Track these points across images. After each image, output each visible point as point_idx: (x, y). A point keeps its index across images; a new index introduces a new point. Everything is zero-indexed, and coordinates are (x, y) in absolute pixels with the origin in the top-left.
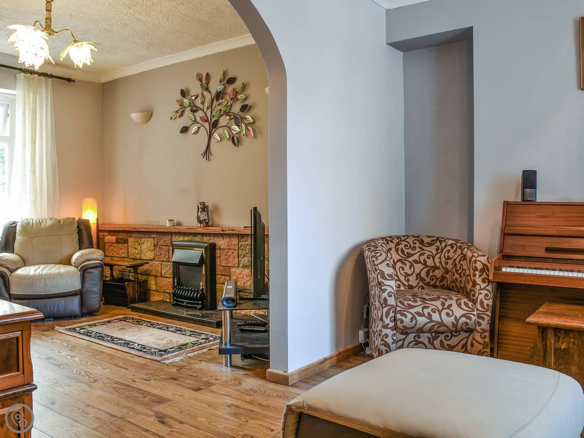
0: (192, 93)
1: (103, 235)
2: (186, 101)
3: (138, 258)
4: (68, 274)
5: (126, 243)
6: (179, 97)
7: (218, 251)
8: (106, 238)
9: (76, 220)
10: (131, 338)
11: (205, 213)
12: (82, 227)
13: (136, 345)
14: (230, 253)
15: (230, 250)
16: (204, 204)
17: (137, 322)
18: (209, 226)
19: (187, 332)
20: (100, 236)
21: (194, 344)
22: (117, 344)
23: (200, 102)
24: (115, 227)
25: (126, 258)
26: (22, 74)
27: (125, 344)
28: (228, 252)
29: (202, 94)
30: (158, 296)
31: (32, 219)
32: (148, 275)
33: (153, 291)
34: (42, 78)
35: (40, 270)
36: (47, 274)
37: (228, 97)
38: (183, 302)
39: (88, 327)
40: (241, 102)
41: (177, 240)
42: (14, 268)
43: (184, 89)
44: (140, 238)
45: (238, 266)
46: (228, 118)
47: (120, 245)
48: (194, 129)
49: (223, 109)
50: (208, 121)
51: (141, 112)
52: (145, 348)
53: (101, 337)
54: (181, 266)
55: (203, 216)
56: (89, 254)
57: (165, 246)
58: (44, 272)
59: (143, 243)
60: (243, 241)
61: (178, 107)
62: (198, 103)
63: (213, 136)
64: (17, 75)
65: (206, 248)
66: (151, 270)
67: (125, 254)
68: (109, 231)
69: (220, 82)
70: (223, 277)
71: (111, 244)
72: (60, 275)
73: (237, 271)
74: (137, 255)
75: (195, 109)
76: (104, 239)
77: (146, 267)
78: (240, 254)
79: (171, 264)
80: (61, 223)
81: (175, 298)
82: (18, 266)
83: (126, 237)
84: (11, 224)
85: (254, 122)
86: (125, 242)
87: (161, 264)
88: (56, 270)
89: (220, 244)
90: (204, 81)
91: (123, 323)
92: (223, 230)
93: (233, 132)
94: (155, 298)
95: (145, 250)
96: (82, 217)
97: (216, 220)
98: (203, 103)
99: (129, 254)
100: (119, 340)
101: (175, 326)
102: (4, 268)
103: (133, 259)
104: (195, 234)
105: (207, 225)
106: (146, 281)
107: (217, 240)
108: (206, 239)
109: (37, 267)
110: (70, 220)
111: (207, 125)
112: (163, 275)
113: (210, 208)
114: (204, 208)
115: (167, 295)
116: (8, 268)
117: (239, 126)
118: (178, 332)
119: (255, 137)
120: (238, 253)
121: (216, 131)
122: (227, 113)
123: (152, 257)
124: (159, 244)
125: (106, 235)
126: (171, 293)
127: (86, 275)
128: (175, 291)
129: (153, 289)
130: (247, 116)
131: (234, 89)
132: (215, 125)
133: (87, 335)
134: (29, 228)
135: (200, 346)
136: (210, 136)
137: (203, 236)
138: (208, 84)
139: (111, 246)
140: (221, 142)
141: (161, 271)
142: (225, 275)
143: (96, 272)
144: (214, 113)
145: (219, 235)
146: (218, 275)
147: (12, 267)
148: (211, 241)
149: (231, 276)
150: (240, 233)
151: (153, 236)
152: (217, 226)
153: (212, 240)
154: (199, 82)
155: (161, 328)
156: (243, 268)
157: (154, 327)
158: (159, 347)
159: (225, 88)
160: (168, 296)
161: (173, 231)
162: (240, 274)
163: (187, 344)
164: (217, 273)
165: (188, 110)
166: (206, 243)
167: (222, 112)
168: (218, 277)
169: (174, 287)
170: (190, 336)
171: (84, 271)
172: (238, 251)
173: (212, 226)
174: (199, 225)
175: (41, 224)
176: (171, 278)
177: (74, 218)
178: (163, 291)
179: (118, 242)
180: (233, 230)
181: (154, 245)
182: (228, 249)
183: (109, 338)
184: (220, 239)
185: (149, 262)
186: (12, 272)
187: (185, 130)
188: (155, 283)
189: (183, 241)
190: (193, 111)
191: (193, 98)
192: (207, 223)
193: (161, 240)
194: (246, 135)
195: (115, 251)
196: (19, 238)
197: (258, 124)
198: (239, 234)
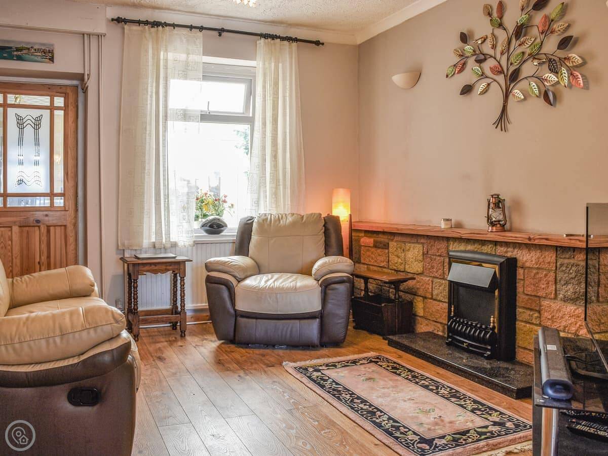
0: (478, 35)
1: (358, 236)
2: (468, 48)
3: (402, 270)
4: (305, 289)
5: (386, 249)
6: (457, 43)
7: (520, 272)
8: (362, 240)
9: (323, 216)
10: (380, 400)
11: (499, 211)
12: (330, 225)
13: (385, 418)
14: (540, 275)
15: (540, 271)
16: (498, 197)
17: (393, 368)
18: (505, 231)
19: (468, 402)
20: (353, 238)
21: (480, 434)
22: (357, 411)
23: (490, 46)
24: (372, 227)
25: (385, 268)
26: (263, 39)
27: (369, 412)
28: (538, 273)
29: (493, 34)
30: (427, 325)
31: (271, 214)
32: (415, 294)
33: (420, 317)
34: (286, 42)
35: (271, 281)
36: (279, 287)
37: (535, 31)
38: (463, 342)
39: (324, 367)
40: (559, 35)
41: (456, 249)
42: (242, 277)
43: (465, 32)
44: (404, 242)
45: (556, 298)
46: (535, 64)
47: (379, 251)
48: (481, 86)
49: (528, 51)
50: (504, 73)
51: (406, 72)
52: (398, 428)
53: (337, 392)
54: (460, 288)
55: (496, 215)
56: (333, 263)
57: (439, 256)
58: (277, 284)
59: (409, 250)
60: (565, 258)
61: (456, 59)
62: (487, 48)
63: (511, 94)
64: (258, 42)
65: (501, 265)
66: (418, 288)
67: (385, 263)
68: (366, 232)
69: (522, 10)
70: (528, 312)
71: (367, 248)
72: (295, 289)
73: (553, 305)
74: (401, 265)
75: (482, 57)
76: (359, 241)
77: (411, 283)
78: (558, 279)
79: (446, 283)
80: (304, 221)
81: (450, 334)
82: (249, 273)
83: (387, 241)
84: (248, 221)
85: (584, 63)
86: (384, 247)
87: (432, 282)
88: (291, 282)
89: (525, 259)
90: (495, 15)
91: (373, 367)
92: (530, 239)
93: (546, 83)
94: (422, 327)
95: (411, 259)
96: (332, 213)
97: (517, 221)
98: (494, 47)
99: (390, 263)
100: (362, 403)
101: (449, 385)
102: (231, 276)
103: (395, 270)
104: (483, 242)
105: (503, 228)
106: (411, 303)
107: (520, 252)
108: (501, 250)
109: (270, 276)
110: (315, 217)
111: (501, 79)
112: (434, 297)
113: (507, 204)
114: (498, 203)
115: (439, 325)
116: (235, 277)
117: (557, 73)
118: (453, 399)
119: (586, 87)
120: (556, 276)
121: (516, 87)
122: (533, 56)
123: (420, 270)
124: (430, 252)
125: (362, 237)
126: (445, 324)
127: (329, 292)
128: (452, 324)
129: (420, 315)
130: (570, 55)
131: (546, 17)
132: (514, 77)
133: (319, 384)
134: (266, 226)
135: (491, 441)
136: (507, 95)
137: (496, 245)
138: (501, 18)
139: (368, 250)
140: (526, 102)
141: (432, 290)
142: (531, 310)
143: (342, 288)
144: (512, 59)
145: (523, 245)
146: (520, 307)
147: (240, 275)
148: (509, 255)
149: (542, 312)
150: (558, 244)
151: (422, 241)
152: (519, 231)
153: (511, 253)
154: (488, 17)
155: (426, 387)
156: (564, 301)
157: (417, 383)
158: (421, 430)
159: (530, 18)
160: (441, 328)
161: (450, 236)
162: (559, 310)
163: (468, 431)
164: (517, 304)
165: (471, 62)
166: (500, 256)
167: (526, 56)
168: (519, 310)
169: (450, 318)
170: (473, 411)
171: (326, 287)
172: (555, 273)
173: (510, 231)
174: (490, 228)
175: (280, 221)
176: (445, 302)
177: (320, 214)
178: (434, 319)
179: (376, 246)
180: (547, 239)
181: (423, 254)
182: (538, 268)
183: (348, 397)
184: (525, 252)
185: (415, 276)
186: (239, 282)
187: (467, 90)
188: (423, 306)
189: (465, 252)
190: (479, 61)
191: (480, 42)
192: (503, 226)
193: (433, 247)
194: (570, 86)
195: (372, 258)
196: (255, 238)
197: (591, 65)
198: (557, 247)
